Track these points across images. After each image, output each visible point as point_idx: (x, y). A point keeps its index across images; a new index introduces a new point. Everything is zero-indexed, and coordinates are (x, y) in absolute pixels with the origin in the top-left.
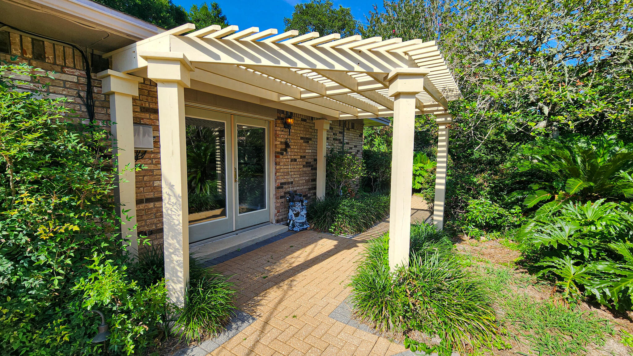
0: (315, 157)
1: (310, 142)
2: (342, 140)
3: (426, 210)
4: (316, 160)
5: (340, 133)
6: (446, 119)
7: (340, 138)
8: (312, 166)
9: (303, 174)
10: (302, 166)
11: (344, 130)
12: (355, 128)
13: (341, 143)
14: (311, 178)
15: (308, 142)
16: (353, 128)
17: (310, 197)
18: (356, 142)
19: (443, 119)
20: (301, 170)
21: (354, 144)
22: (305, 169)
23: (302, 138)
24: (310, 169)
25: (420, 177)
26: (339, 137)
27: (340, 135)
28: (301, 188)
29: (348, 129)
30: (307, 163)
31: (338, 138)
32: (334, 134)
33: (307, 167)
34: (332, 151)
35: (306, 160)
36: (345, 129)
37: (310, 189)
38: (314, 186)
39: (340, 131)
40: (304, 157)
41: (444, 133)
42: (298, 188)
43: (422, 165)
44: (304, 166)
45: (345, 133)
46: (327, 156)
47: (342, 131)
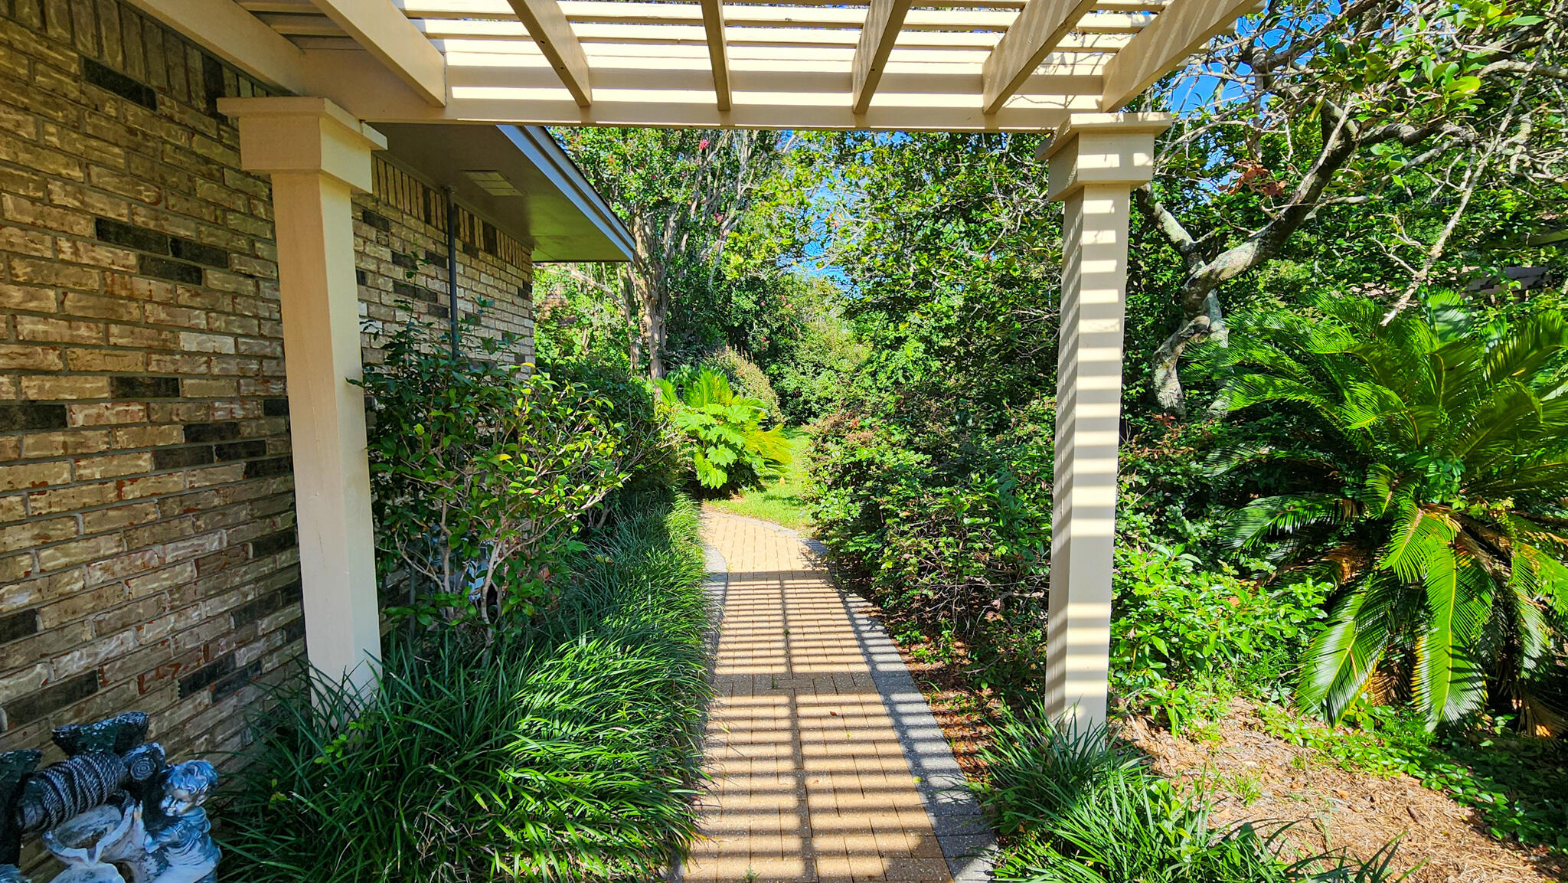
0: (275, 389)
1: (214, 277)
2: (444, 300)
3: (804, 575)
4: (278, 407)
5: (431, 258)
6: (1127, 160)
7: (436, 286)
8: (255, 448)
9: (166, 518)
10: (145, 462)
11: (450, 247)
12: (500, 251)
13: (442, 313)
14: (252, 532)
15: (194, 276)
16: (491, 248)
17: (257, 665)
18: (507, 317)
19: (1113, 160)
20: (131, 491)
21: (502, 326)
22: (178, 481)
23: (106, 231)
24: (232, 472)
25: (721, 447)
26: (429, 278)
27: (432, 270)
28: (149, 634)
29: (470, 250)
30: (193, 432)
31: (420, 281)
32: (397, 259)
33: (201, 459)
34: (397, 349)
35: (181, 410)
36: (458, 244)
37: (247, 614)
38: (282, 581)
39: (432, 247)
40: (169, 387)
41: (1109, 237)
42: (108, 648)
43: (718, 409)
44: (165, 459)
45: (459, 269)
46: (370, 380)
47: (442, 251)
